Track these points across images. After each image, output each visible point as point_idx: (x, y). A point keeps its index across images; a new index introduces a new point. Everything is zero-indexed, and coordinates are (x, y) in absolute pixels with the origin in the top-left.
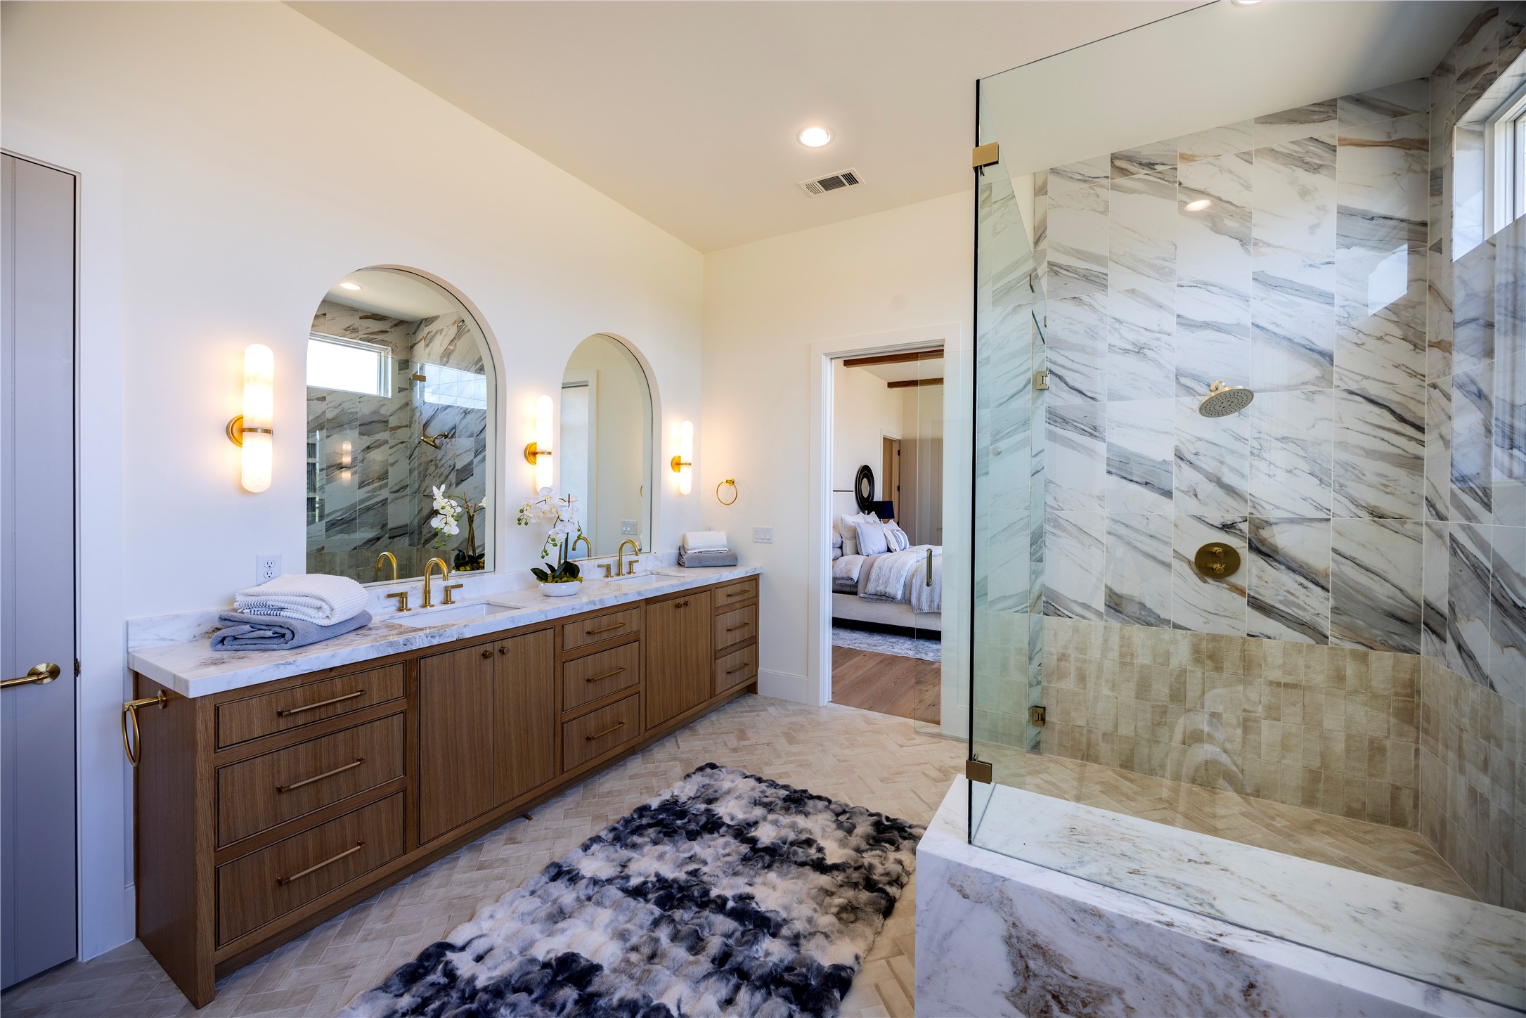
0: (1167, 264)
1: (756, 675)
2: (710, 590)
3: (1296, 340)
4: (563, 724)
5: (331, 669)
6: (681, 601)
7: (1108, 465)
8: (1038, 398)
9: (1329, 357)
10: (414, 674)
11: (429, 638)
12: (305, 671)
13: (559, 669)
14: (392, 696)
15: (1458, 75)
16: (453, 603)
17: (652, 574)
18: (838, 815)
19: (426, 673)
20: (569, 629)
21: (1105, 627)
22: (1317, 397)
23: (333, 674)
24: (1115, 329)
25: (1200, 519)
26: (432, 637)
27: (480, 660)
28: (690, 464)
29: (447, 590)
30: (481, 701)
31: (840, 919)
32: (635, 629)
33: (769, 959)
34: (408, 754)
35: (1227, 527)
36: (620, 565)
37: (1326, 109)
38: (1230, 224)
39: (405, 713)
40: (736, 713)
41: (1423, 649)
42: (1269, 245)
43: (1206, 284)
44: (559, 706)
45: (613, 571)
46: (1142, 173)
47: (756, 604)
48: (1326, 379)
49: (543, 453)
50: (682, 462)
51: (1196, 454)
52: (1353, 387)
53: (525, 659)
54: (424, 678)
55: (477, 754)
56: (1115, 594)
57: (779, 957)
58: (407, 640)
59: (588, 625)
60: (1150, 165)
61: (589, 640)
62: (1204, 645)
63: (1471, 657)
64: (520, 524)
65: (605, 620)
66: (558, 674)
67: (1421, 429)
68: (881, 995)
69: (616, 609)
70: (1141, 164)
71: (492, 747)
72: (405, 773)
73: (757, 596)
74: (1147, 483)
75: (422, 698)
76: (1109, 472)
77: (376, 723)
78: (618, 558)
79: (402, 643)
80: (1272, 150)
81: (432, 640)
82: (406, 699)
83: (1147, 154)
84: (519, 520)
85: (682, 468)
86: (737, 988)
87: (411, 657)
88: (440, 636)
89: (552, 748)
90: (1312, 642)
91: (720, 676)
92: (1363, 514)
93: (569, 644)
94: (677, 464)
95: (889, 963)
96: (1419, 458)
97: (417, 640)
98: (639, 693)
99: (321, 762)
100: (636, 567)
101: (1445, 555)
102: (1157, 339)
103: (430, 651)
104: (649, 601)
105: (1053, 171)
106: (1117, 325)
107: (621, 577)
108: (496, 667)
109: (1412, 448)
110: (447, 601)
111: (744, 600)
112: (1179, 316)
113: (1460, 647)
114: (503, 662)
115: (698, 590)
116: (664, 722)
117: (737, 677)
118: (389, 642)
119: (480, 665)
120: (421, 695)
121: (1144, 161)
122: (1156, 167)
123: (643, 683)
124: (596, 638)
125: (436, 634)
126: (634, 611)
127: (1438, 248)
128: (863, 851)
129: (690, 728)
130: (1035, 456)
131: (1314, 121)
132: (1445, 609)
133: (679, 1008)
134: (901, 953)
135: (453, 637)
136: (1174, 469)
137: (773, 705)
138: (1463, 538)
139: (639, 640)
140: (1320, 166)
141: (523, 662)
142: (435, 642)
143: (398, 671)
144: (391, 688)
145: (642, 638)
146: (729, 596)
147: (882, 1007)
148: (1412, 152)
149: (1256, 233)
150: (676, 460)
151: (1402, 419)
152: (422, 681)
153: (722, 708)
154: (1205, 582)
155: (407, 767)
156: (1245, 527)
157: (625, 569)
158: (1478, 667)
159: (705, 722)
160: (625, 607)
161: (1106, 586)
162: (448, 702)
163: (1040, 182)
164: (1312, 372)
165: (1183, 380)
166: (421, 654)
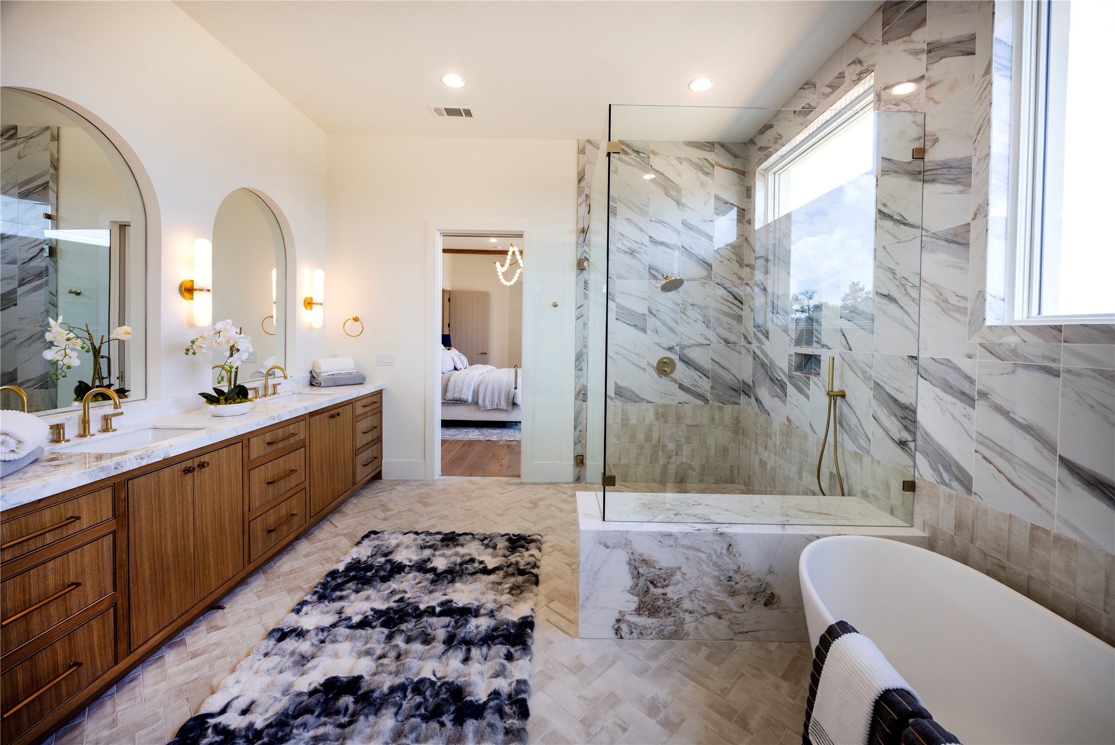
0: (645, 208)
1: (381, 465)
2: (352, 403)
3: (699, 257)
4: (249, 522)
5: (40, 501)
6: (333, 412)
7: (616, 315)
8: (580, 274)
9: (710, 266)
10: (123, 495)
11: (139, 460)
12: (15, 504)
13: (246, 476)
14: (101, 518)
15: (758, 147)
16: (115, 430)
17: (294, 394)
18: (482, 541)
19: (133, 493)
20: (254, 441)
21: (615, 406)
22: (706, 285)
23: (42, 505)
24: (621, 239)
25: (659, 345)
26: (141, 459)
27: (181, 476)
28: (322, 304)
30: (183, 512)
31: (512, 595)
32: (302, 437)
33: (480, 629)
34: (118, 571)
35: (670, 349)
36: (266, 387)
37: (709, 146)
38: (673, 193)
39: (114, 533)
40: (372, 494)
41: (741, 402)
42: (688, 207)
43: (662, 222)
44: (246, 508)
45: (261, 392)
46: (634, 155)
47: (381, 412)
48: (709, 277)
49: (201, 290)
50: (314, 301)
51: (658, 311)
52: (719, 282)
53: (219, 471)
54: (132, 498)
55: (180, 560)
56: (619, 386)
57: (486, 625)
58: (118, 464)
59: (268, 437)
60: (638, 152)
61: (269, 449)
62: (660, 410)
63: (761, 403)
65: (280, 432)
66: (246, 481)
67: (742, 303)
68: (551, 623)
69: (288, 423)
70: (633, 150)
71: (192, 551)
72: (115, 589)
73: (381, 406)
74: (635, 326)
75: (130, 517)
76: (617, 319)
77: (86, 547)
79: (113, 467)
80: (690, 160)
81: (141, 461)
82: (115, 520)
83: (636, 145)
84: (187, 350)
85: (314, 307)
86: (469, 651)
87: (119, 480)
88: (148, 457)
89: (241, 544)
90: (703, 403)
91: (359, 468)
92: (722, 341)
93: (254, 454)
94: (309, 303)
95: (548, 607)
96: (741, 316)
97: (128, 463)
98: (305, 488)
99: (30, 594)
100: (279, 388)
101: (751, 359)
102: (640, 248)
103: (136, 473)
104: (312, 414)
105: (589, 141)
106: (621, 237)
107: (268, 398)
108: (195, 481)
109: (738, 311)
110: (106, 428)
111: (373, 409)
112: (650, 237)
113: (756, 399)
114: (201, 475)
115: (344, 404)
116: (323, 509)
117: (369, 468)
118: (100, 468)
119: (182, 480)
120: (130, 514)
121: (635, 149)
122: (640, 154)
123: (308, 480)
124: (274, 447)
125: (144, 456)
126: (302, 423)
127: (749, 222)
128: (508, 556)
129: (339, 512)
130: (578, 308)
131: (706, 150)
132: (751, 384)
133: (435, 675)
134: (553, 600)
135: (160, 457)
136: (648, 318)
137: (399, 484)
138: (758, 352)
139: (305, 447)
140: (708, 173)
141: (218, 473)
142: (144, 463)
143: (107, 495)
144: (101, 511)
145: (307, 444)
146: (364, 406)
147: (555, 628)
148: (741, 176)
149: (683, 200)
150: (308, 301)
151: (736, 298)
152: (130, 501)
153: (358, 493)
154: (661, 377)
155: (118, 583)
156: (677, 348)
157: (270, 390)
158: (763, 407)
159: (348, 505)
160: (295, 421)
161: (616, 383)
162: (154, 517)
163: (581, 146)
164: (705, 273)
165: (652, 271)
166: (129, 476)
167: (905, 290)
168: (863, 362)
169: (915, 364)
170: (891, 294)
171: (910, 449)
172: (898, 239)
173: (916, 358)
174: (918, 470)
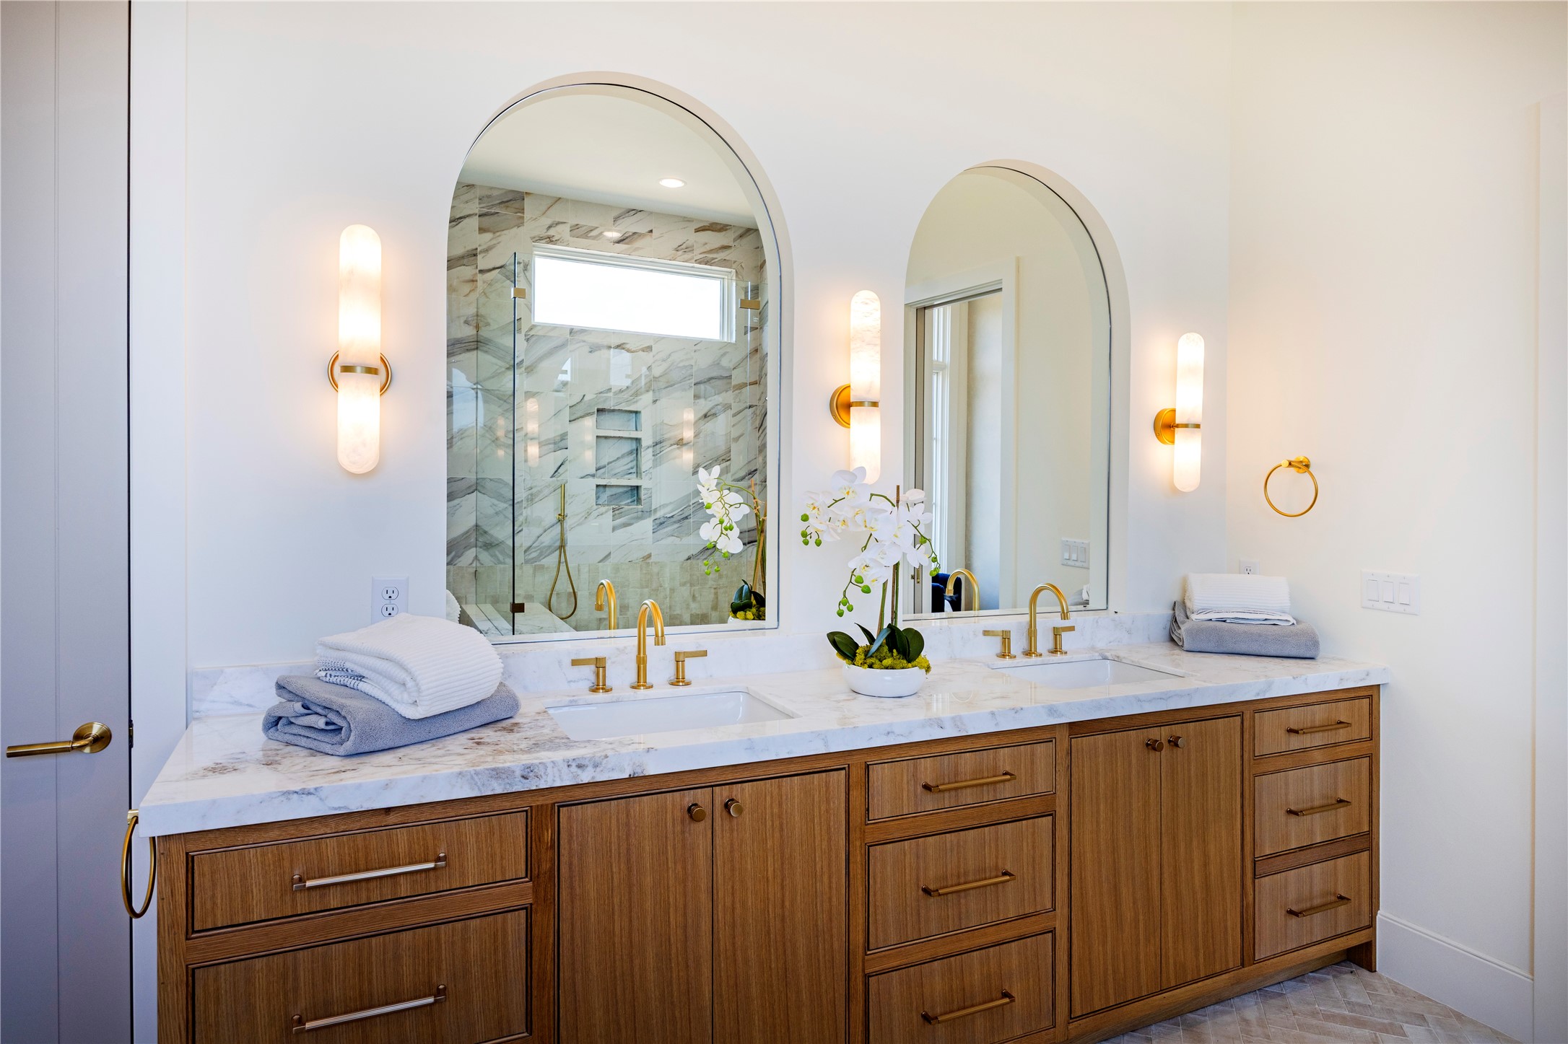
1: (1372, 925)
2: (1242, 715)
4: (867, 977)
5: (388, 810)
6: (1162, 734)
10: (547, 836)
11: (574, 769)
12: (336, 809)
13: (857, 858)
14: (503, 874)
17: (1105, 658)
19: (571, 836)
20: (881, 775)
23: (392, 819)
26: (579, 766)
27: (683, 822)
28: (1198, 426)
29: (679, 659)
30: (685, 906)
32: (1042, 787)
34: (535, 993)
36: (1031, 633)
39: (529, 910)
40: (1314, 1014)
44: (859, 938)
45: (1017, 645)
47: (1372, 759)
49: (861, 404)
50: (1178, 421)
53: (781, 830)
54: (567, 846)
55: (677, 1014)
58: (530, 768)
59: (928, 770)
61: (929, 803)
64: (806, 543)
65: (967, 763)
66: (857, 869)
69: (995, 741)
71: (708, 1003)
72: (529, 1029)
73: (1373, 736)
75: (563, 885)
77: (473, 923)
78: (1027, 618)
79: (518, 773)
81: (579, 771)
82: (531, 884)
84: (804, 535)
85: (1179, 433)
87: (540, 801)
88: (596, 766)
89: (842, 1026)
91: (1269, 919)
93: (883, 807)
94: (1166, 426)
97: (549, 770)
98: (1053, 931)
99: (370, 982)
100: (1067, 640)
103: (578, 794)
104: (1076, 728)
107: (1034, 659)
108: (718, 841)
110: (679, 680)
111: (1336, 745)
114: (732, 831)
115: (1208, 714)
116: (1118, 1006)
117: (1317, 925)
118: (494, 769)
119: (683, 832)
120: (562, 879)
123: (1062, 910)
124: (948, 800)
125: (586, 762)
126: (1040, 748)
129: (1189, 1027)
135: (622, 770)
137: (1421, 1019)
139: (1052, 814)
141: (777, 835)
142: (585, 777)
143: (516, 827)
144: (502, 858)
145: (1061, 811)
146: (1291, 731)
150: (1166, 418)
152: (562, 851)
153: (1275, 989)
155: (535, 1018)
157: (1044, 643)
159: (1227, 1018)
160: (1017, 739)
162: (616, 901)
166: (560, 797)
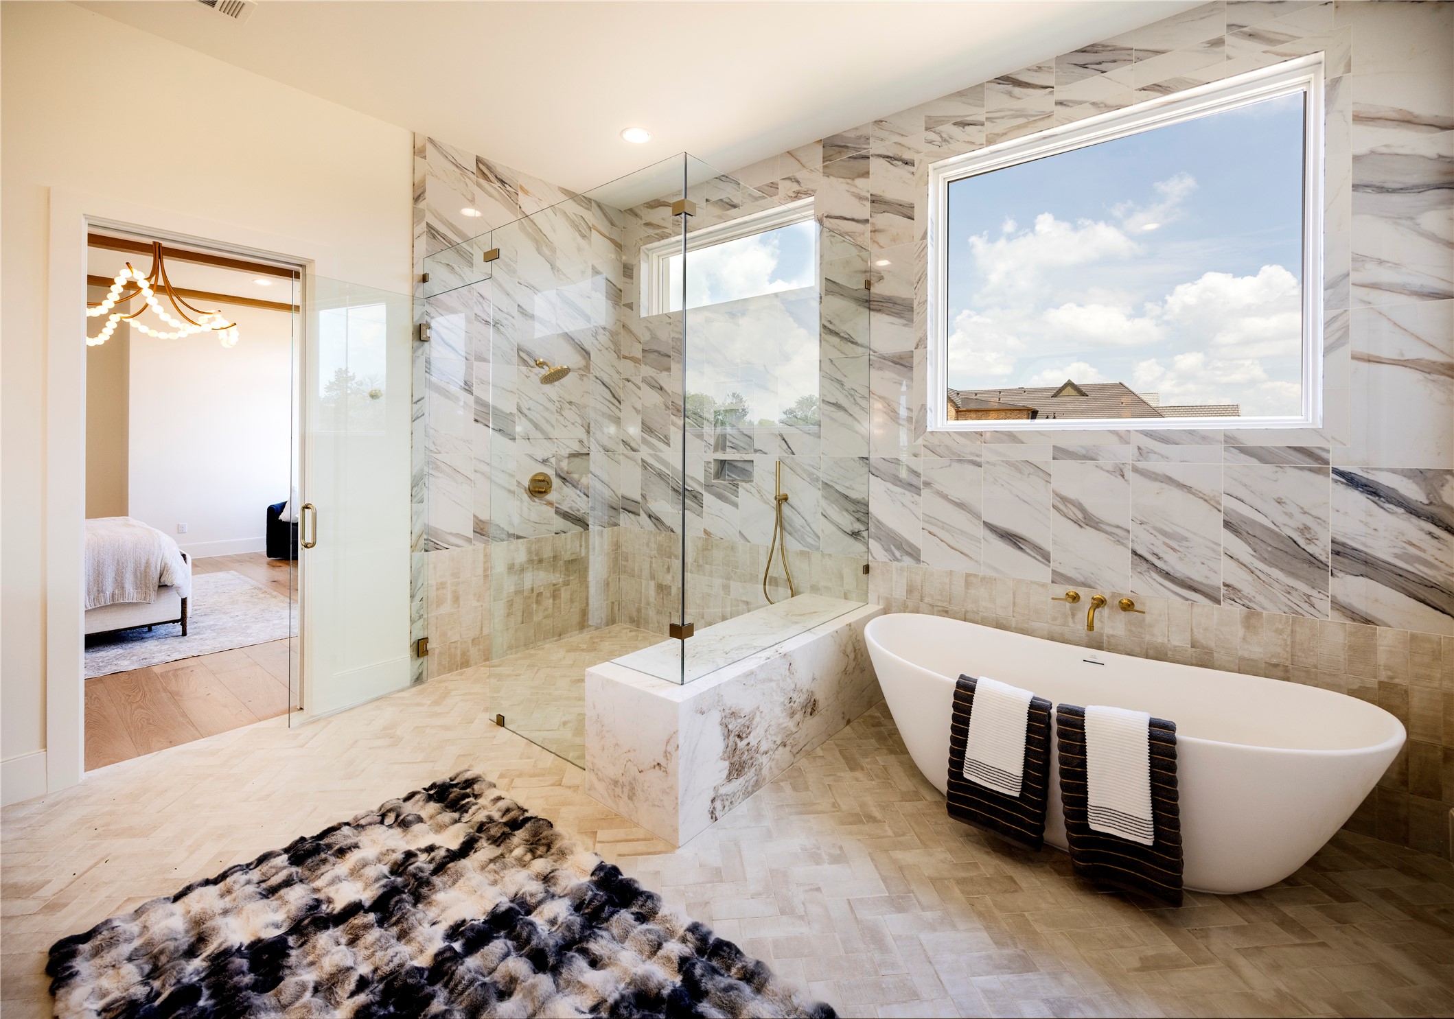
0: (512, 263)
3: (576, 341)
7: (475, 414)
8: (419, 348)
9: (587, 354)
15: (644, 222)
18: (382, 822)
21: (474, 550)
22: (585, 378)
24: (480, 303)
25: (531, 457)
33: (560, 920)
35: (545, 461)
37: (585, 201)
38: (545, 250)
41: (621, 523)
42: (564, 275)
43: (533, 287)
46: (497, 184)
48: (587, 368)
51: (529, 409)
52: (598, 375)
56: (481, 521)
57: (565, 910)
60: (502, 182)
62: (533, 547)
63: (658, 519)
67: (620, 402)
70: (496, 177)
74: (500, 430)
76: (476, 421)
80: (565, 213)
83: (500, 171)
90: (582, 530)
92: (601, 449)
96: (619, 418)
101: (639, 470)
102: (506, 319)
105: (430, 140)
106: (481, 299)
109: (617, 411)
112: (519, 306)
113: (650, 516)
121: (499, 176)
122: (506, 185)
127: (630, 306)
130: (416, 402)
131: (582, 206)
132: (639, 498)
136: (517, 419)
138: (651, 461)
140: (586, 236)
148: (617, 249)
149: (558, 264)
151: (614, 397)
154: (534, 501)
156: (553, 460)
158: (662, 523)
161: (474, 516)
163: (419, 144)
164: (582, 363)
165: (522, 354)
167: (854, 399)
168: (809, 465)
169: (866, 464)
170: (839, 402)
171: (863, 537)
172: (846, 355)
173: (867, 459)
174: (872, 555)
